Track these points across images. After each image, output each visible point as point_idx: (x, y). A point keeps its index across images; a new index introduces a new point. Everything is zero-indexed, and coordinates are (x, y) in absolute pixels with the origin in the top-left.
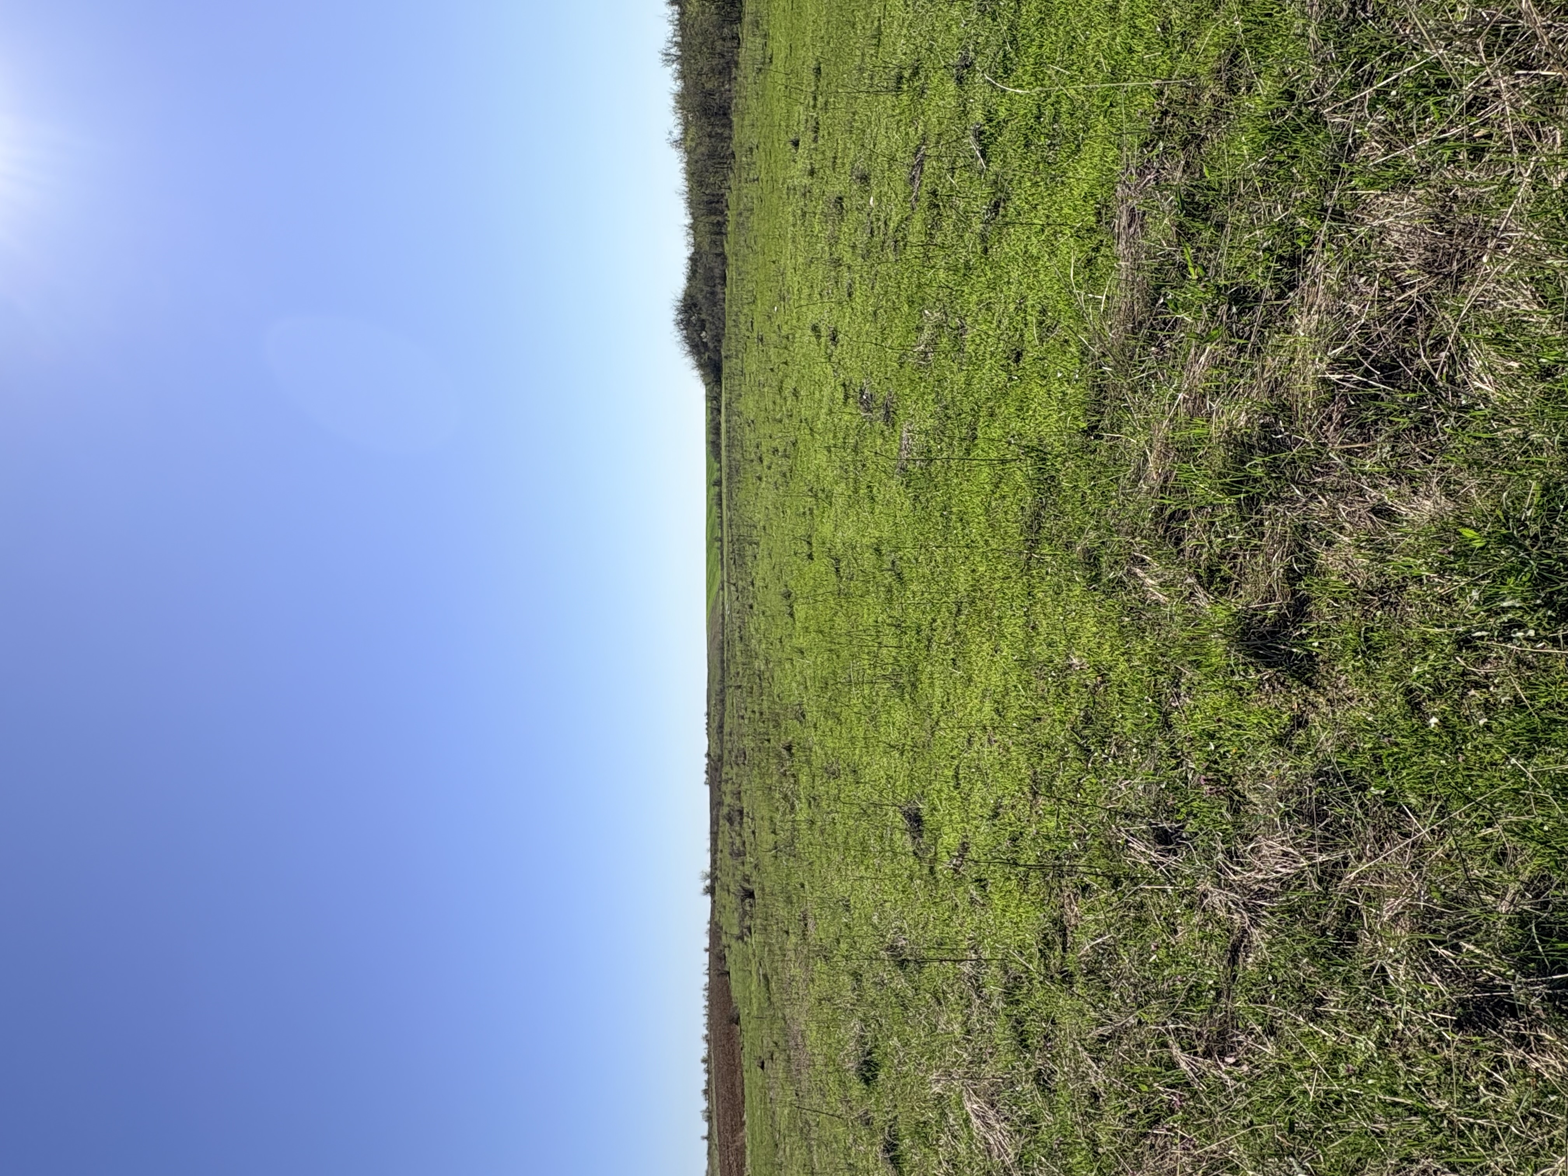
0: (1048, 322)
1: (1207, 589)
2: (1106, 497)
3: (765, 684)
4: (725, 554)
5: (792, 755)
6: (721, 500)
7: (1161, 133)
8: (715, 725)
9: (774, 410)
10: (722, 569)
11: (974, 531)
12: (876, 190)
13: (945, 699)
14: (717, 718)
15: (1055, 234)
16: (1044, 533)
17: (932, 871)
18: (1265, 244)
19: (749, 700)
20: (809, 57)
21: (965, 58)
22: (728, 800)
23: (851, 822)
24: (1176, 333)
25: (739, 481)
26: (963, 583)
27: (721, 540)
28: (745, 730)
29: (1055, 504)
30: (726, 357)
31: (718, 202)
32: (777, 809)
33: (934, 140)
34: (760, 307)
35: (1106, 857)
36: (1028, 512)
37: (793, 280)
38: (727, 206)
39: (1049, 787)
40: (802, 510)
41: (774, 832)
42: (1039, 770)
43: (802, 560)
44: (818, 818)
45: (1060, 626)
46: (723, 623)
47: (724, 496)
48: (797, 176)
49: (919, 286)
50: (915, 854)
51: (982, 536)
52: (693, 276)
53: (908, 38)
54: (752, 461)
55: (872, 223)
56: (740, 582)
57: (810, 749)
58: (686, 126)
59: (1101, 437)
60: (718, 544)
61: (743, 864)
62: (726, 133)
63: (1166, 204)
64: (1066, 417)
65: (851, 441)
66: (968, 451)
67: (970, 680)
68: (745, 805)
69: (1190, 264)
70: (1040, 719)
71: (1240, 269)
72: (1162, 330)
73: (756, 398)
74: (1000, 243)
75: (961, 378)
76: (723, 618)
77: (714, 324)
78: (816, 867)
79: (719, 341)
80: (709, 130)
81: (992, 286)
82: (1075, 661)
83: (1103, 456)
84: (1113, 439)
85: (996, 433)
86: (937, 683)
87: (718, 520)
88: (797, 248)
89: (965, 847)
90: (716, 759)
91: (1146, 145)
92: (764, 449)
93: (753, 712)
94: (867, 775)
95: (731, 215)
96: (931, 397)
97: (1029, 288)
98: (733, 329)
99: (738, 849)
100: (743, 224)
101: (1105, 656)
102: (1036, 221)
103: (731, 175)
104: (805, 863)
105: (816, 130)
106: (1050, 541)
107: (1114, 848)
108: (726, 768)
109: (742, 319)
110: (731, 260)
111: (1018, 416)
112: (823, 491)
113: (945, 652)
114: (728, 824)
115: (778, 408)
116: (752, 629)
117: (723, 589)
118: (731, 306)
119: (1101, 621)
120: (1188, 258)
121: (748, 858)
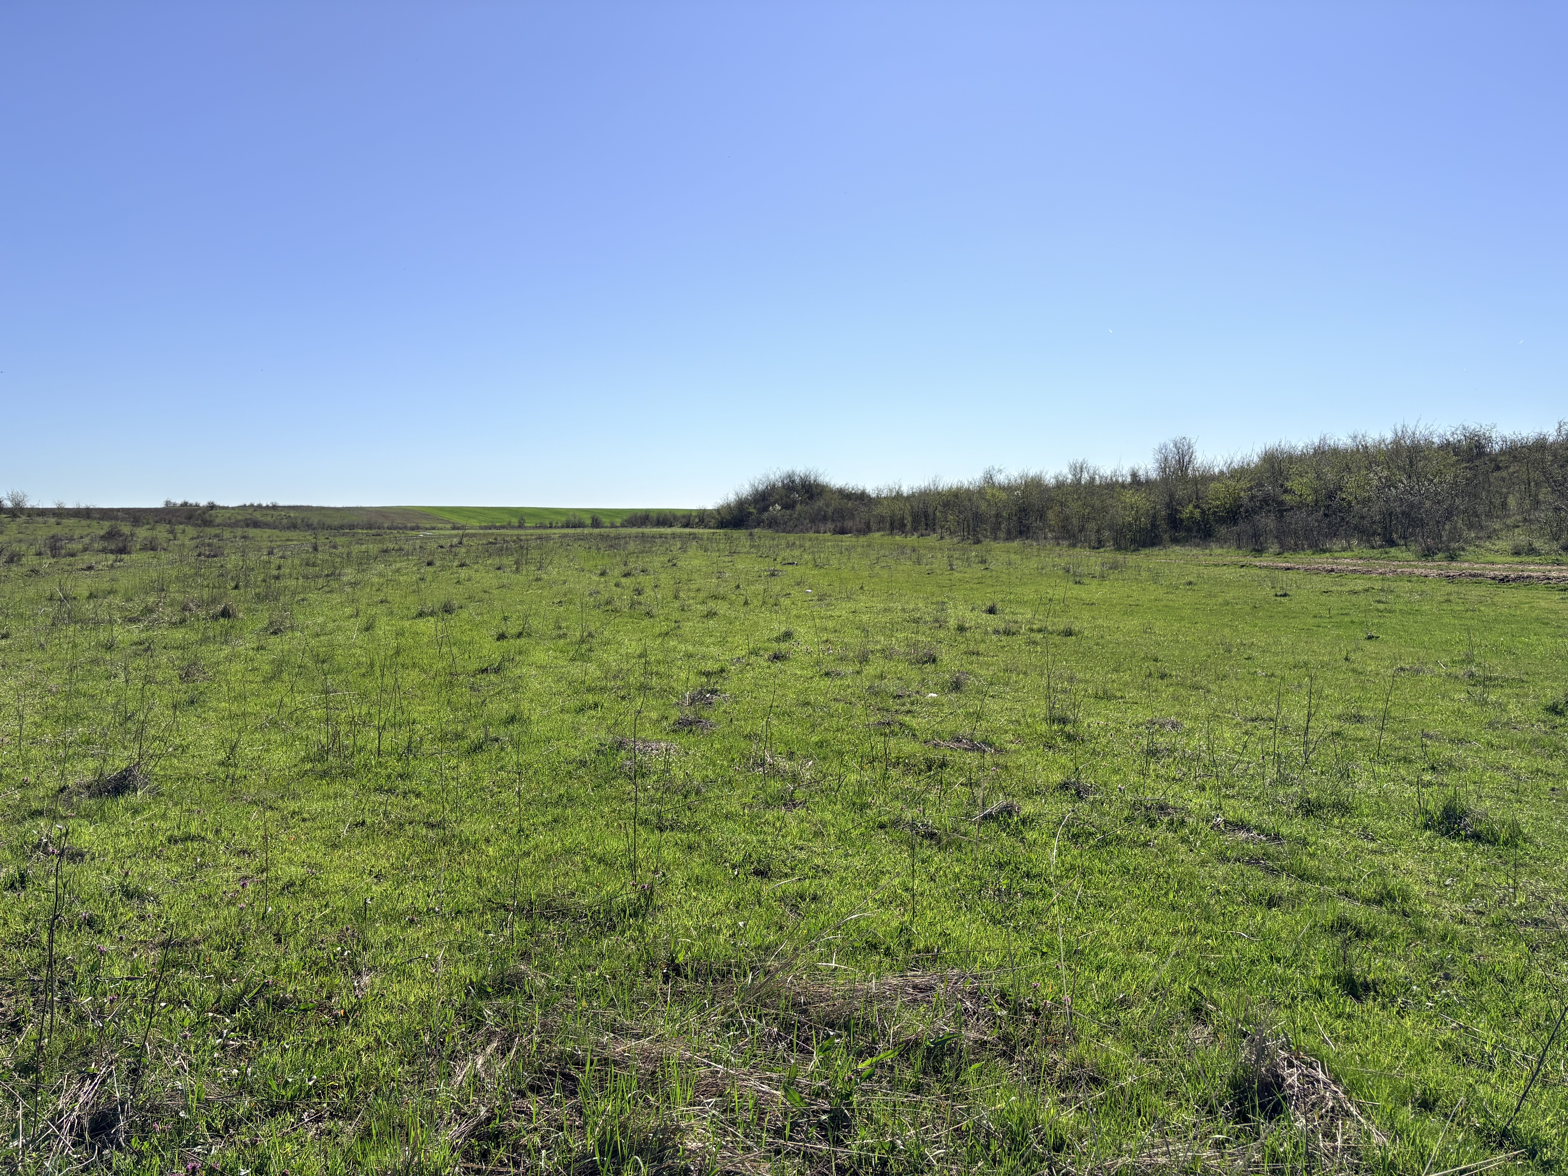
0: (803, 905)
1: (472, 1135)
2: (590, 994)
3: (321, 582)
4: (502, 531)
5: (215, 618)
6: (574, 527)
7: (1017, 1010)
8: (258, 515)
9: (689, 590)
10: (481, 528)
11: (541, 838)
12: (945, 700)
13: (306, 816)
14: (269, 519)
15: (903, 904)
16: (541, 924)
17: (39, 813)
18: (899, 1142)
19: (297, 562)
20: (1083, 623)
21: (1087, 791)
22: (142, 533)
23: (111, 700)
24: (795, 1054)
25: (599, 549)
26: (470, 827)
27: (521, 526)
28: (252, 556)
29: (580, 934)
30: (751, 534)
31: (927, 525)
32: (129, 600)
33: (1001, 761)
34: (811, 573)
35: (68, 1049)
36: (569, 902)
37: (843, 610)
38: (922, 535)
39: (176, 964)
40: (564, 625)
41: (91, 596)
42: (201, 947)
43: (496, 627)
44: (115, 656)
45: (415, 954)
46: (406, 528)
47: (579, 530)
48: (957, 613)
49: (841, 754)
50: (62, 790)
51: (536, 847)
52: (845, 495)
53: (1105, 728)
54: (625, 565)
55: (909, 696)
56: (463, 550)
57: (226, 642)
58: (1008, 489)
59: (665, 982)
60: (515, 521)
61: (39, 554)
62: (1002, 535)
63: (941, 1023)
64: (690, 937)
65: (654, 681)
66: (645, 822)
67: (335, 846)
68: (134, 556)
69: (874, 1059)
70: (279, 941)
71: (869, 1118)
72: (798, 1037)
73: (704, 569)
74: (891, 842)
75: (734, 807)
76: (412, 529)
77: (790, 520)
78: (39, 654)
79: (770, 526)
80: (1004, 514)
81: (843, 837)
82: (366, 979)
83: (643, 986)
84: (665, 994)
85: (668, 854)
86: (330, 804)
87: (548, 524)
88: (878, 613)
89: (77, 856)
90: (207, 517)
91: (1003, 996)
92: (641, 578)
93: (279, 568)
94: (189, 719)
95: (912, 540)
96: (710, 773)
97: (842, 879)
98: (783, 542)
99: (62, 548)
100: (903, 553)
101: (375, 1017)
102: (916, 882)
103: (955, 540)
104: (42, 640)
105: (1007, 633)
106: (531, 933)
107: (83, 1059)
108: (191, 531)
109: (797, 553)
110: (863, 540)
111: (689, 880)
112: (590, 650)
113: (373, 811)
114: (102, 533)
115: (692, 594)
116: (398, 565)
117: (454, 528)
118: (810, 540)
119: (424, 1006)
120: (882, 1055)
121: (47, 561)
